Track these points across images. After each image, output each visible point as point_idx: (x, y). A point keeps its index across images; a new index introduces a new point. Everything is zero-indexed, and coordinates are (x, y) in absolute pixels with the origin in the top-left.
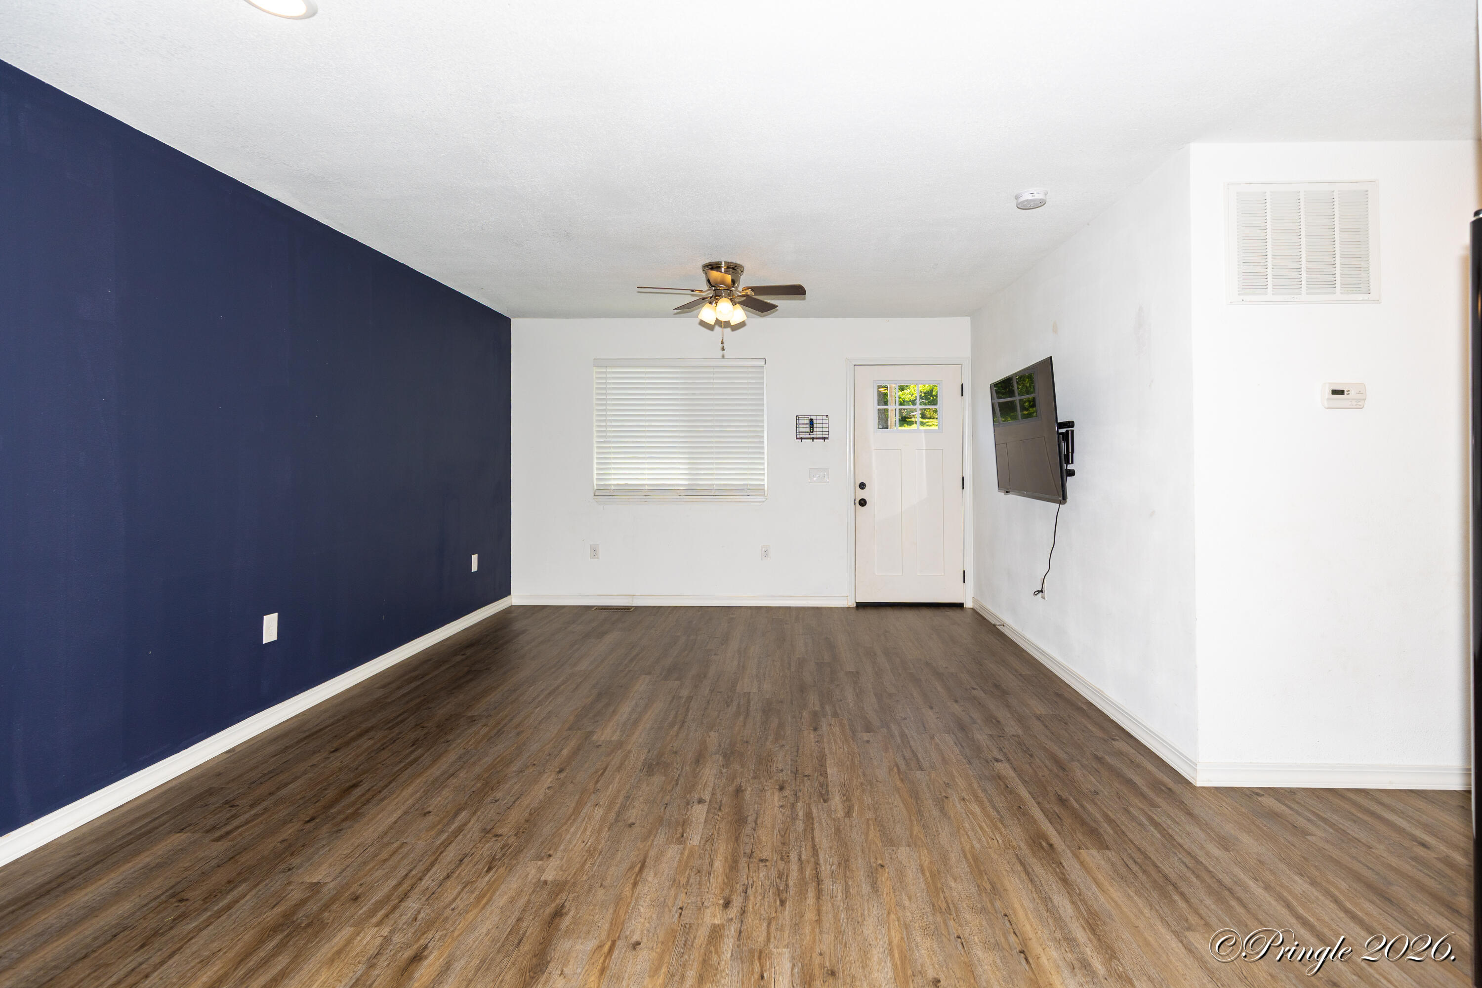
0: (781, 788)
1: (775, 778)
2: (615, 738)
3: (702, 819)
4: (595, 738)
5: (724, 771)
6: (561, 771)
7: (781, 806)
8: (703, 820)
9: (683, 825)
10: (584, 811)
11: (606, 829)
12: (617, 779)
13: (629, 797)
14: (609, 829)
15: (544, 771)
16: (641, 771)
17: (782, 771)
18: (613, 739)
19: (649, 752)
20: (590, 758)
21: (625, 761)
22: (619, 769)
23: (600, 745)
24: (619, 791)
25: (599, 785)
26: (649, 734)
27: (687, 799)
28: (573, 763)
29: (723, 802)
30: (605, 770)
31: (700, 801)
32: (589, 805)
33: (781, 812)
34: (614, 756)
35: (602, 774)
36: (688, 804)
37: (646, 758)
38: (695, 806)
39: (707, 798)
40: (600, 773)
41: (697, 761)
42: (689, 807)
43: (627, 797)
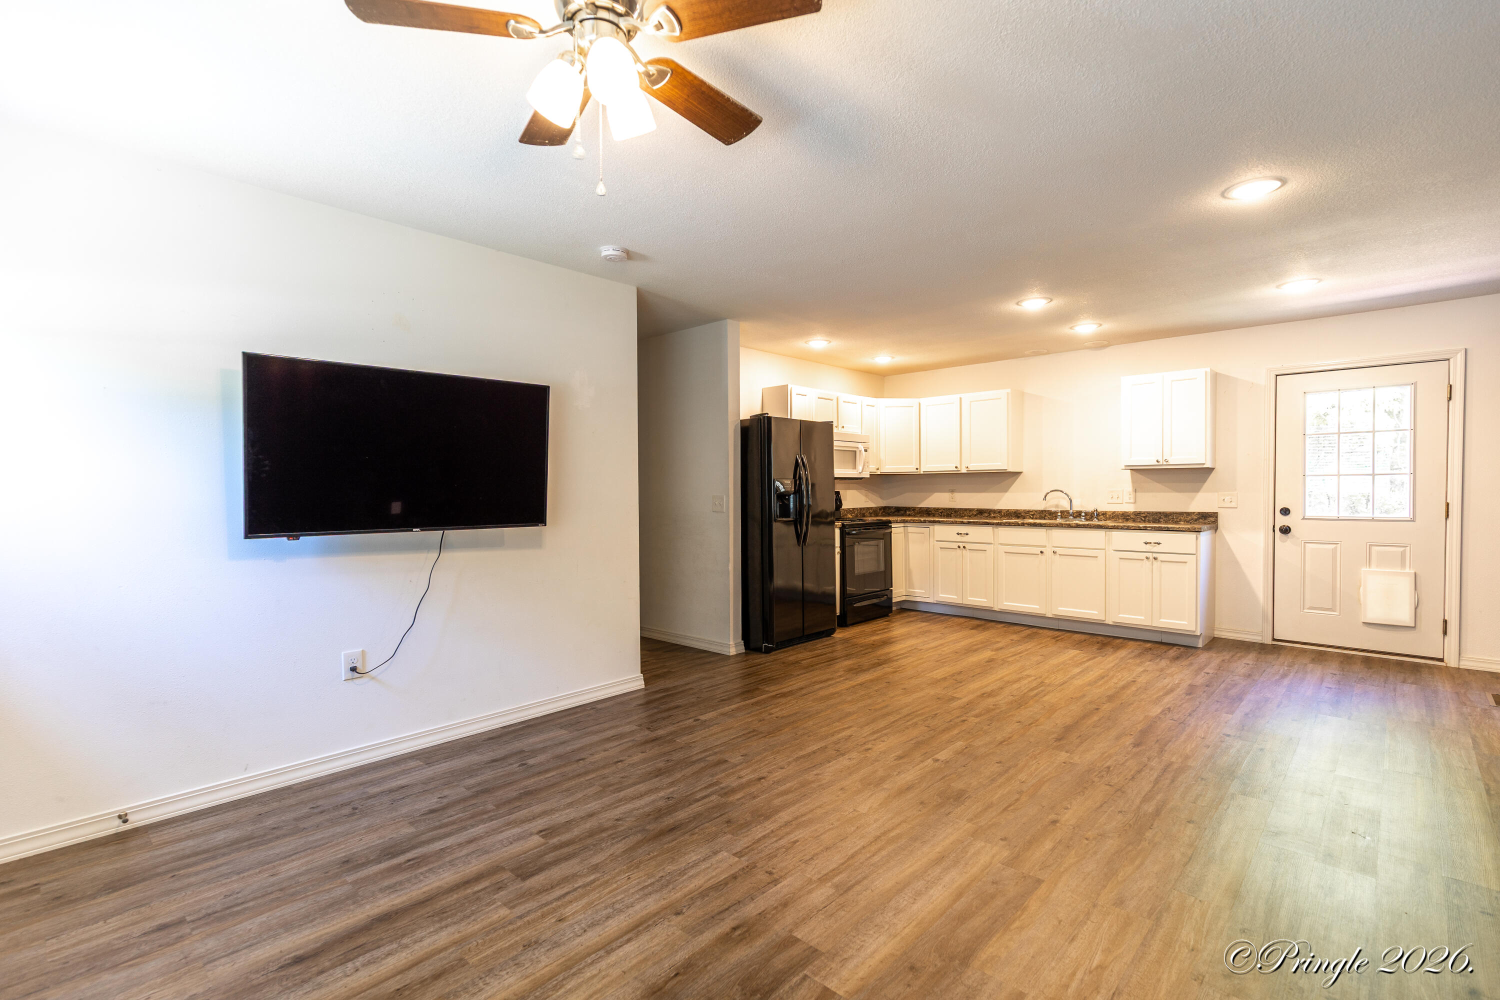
2: (979, 844)
4: (1006, 853)
6: (1054, 822)
10: (1035, 781)
11: (1019, 766)
12: (997, 797)
13: (992, 780)
14: (1017, 765)
15: (1074, 828)
16: (969, 797)
18: (983, 844)
19: (949, 813)
20: (1019, 826)
21: (981, 812)
22: (990, 806)
23: (1001, 839)
24: (999, 787)
25: (1017, 796)
26: (935, 835)
28: (1039, 827)
30: (1005, 809)
32: (1029, 784)
34: (990, 821)
35: (1010, 806)
37: (957, 807)
40: (1012, 808)
43: (993, 780)
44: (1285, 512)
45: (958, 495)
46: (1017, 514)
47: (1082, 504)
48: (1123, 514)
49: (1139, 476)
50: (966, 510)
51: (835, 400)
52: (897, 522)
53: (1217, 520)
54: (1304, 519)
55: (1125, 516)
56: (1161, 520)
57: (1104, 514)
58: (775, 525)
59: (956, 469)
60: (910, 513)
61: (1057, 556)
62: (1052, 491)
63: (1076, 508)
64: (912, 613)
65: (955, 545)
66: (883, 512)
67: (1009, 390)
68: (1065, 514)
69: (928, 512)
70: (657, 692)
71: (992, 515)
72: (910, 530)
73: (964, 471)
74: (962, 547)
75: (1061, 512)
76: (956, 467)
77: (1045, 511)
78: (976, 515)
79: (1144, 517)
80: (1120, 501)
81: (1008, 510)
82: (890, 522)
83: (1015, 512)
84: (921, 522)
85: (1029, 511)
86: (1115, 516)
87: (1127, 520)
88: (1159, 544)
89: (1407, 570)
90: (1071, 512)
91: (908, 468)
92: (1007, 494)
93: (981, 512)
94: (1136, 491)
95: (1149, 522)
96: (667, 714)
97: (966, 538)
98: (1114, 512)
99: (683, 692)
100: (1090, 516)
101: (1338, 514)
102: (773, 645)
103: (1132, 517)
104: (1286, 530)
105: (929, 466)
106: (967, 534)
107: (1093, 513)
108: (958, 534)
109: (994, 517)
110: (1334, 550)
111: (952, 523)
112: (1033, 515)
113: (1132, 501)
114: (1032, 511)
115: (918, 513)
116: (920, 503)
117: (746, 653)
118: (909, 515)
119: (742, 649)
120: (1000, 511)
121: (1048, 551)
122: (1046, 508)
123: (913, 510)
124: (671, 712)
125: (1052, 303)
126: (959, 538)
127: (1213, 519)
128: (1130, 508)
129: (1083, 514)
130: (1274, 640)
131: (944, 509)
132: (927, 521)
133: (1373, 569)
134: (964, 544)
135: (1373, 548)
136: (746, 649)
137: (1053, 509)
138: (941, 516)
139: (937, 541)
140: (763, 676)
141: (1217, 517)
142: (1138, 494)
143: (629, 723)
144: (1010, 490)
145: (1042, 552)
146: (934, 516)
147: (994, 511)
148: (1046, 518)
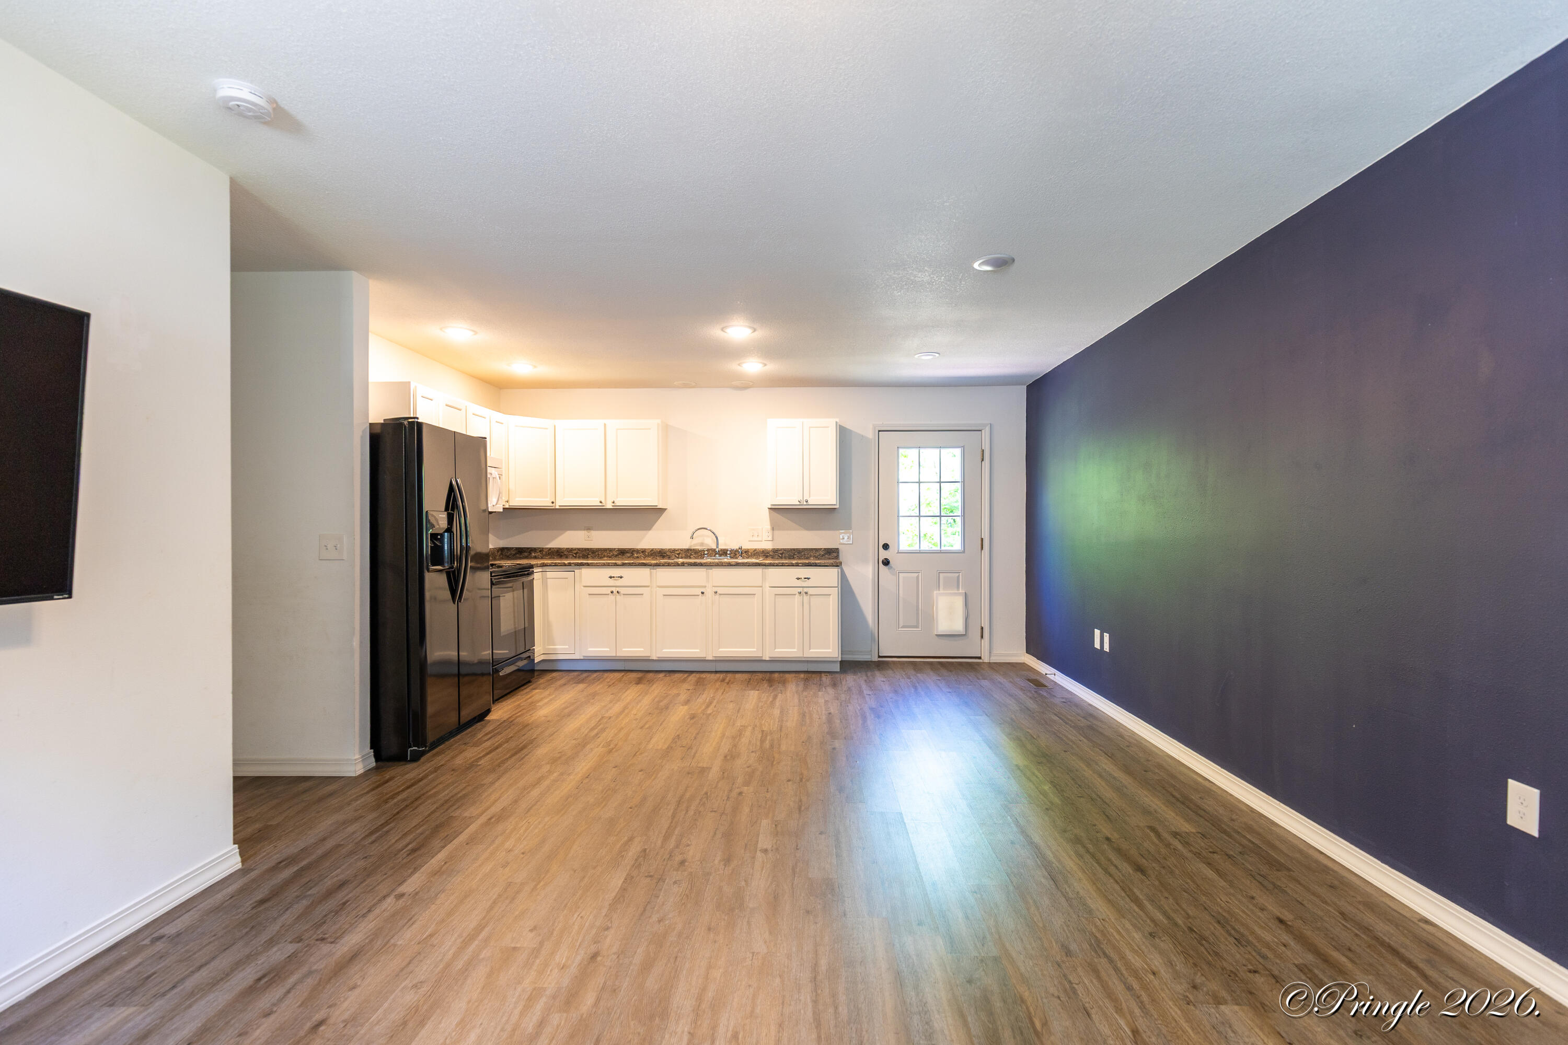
0: (682, 863)
1: (686, 873)
3: (761, 837)
5: (743, 883)
7: (688, 845)
8: (761, 835)
9: (777, 832)
17: (675, 883)
27: (779, 853)
29: (743, 850)
31: (765, 851)
33: (690, 841)
36: (777, 849)
38: (769, 847)
39: (759, 854)
41: (776, 898)
42: (775, 846)
44: (886, 547)
45: (594, 533)
46: (662, 553)
47: (727, 543)
48: (763, 551)
49: (778, 516)
50: (605, 550)
51: (464, 410)
52: (538, 566)
53: (838, 555)
54: (898, 553)
55: (765, 554)
56: (795, 556)
57: (747, 552)
58: (428, 576)
59: (601, 504)
60: (536, 554)
61: (717, 596)
62: (699, 529)
63: (721, 547)
64: (554, 674)
65: (608, 591)
66: (502, 554)
67: (659, 421)
68: (712, 552)
69: (559, 553)
70: (277, 868)
71: (636, 555)
72: (549, 574)
73: (609, 506)
74: (615, 592)
75: (708, 550)
76: (601, 502)
77: (691, 550)
78: (616, 556)
79: (781, 554)
80: (759, 539)
81: (652, 550)
82: (532, 567)
83: (660, 551)
84: (565, 565)
85: (674, 551)
86: (756, 553)
87: (767, 557)
88: (809, 579)
89: (961, 591)
90: (717, 550)
91: (543, 501)
92: (650, 532)
93: (622, 552)
94: (773, 529)
95: (785, 558)
96: (332, 904)
97: (620, 582)
98: (755, 550)
99: (326, 855)
100: (735, 553)
101: (920, 548)
102: (426, 747)
103: (771, 554)
104: (886, 563)
105: (565, 500)
106: (621, 577)
107: (737, 551)
108: (611, 577)
109: (638, 557)
110: (918, 577)
111: (604, 565)
112: (678, 554)
113: (770, 538)
114: (678, 550)
115: (546, 555)
116: (549, 542)
117: (376, 768)
118: (535, 558)
119: (372, 763)
120: (644, 551)
121: (709, 591)
122: (691, 546)
123: (540, 551)
124: (340, 896)
125: (756, 333)
126: (612, 582)
127: (835, 554)
128: (768, 546)
129: (728, 552)
130: (879, 657)
131: (579, 549)
132: (573, 563)
133: (942, 591)
134: (618, 589)
135: (941, 574)
136: (377, 760)
137: (700, 548)
138: (575, 557)
139: (585, 586)
140: (443, 796)
141: (838, 553)
142: (776, 532)
143: (271, 942)
144: (654, 528)
145: (703, 593)
146: (567, 557)
147: (638, 551)
148: (692, 556)
